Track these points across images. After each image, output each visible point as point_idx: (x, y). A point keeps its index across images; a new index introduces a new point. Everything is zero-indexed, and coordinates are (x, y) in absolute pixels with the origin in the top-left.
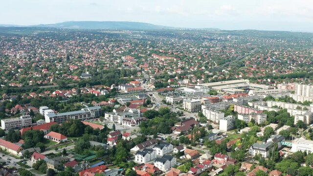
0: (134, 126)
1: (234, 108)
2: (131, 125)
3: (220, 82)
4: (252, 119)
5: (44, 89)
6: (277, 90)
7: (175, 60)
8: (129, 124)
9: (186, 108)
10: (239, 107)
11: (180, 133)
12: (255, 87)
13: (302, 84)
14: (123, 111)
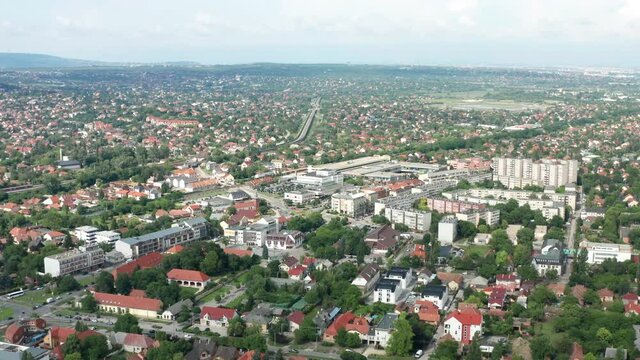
0: (291, 247)
1: (426, 203)
2: (285, 246)
3: (346, 162)
4: (480, 220)
5: (29, 192)
6: (453, 171)
7: (200, 126)
8: (282, 244)
9: (342, 211)
10: (438, 201)
11: (386, 251)
12: (412, 168)
13: (506, 157)
14: (238, 223)
